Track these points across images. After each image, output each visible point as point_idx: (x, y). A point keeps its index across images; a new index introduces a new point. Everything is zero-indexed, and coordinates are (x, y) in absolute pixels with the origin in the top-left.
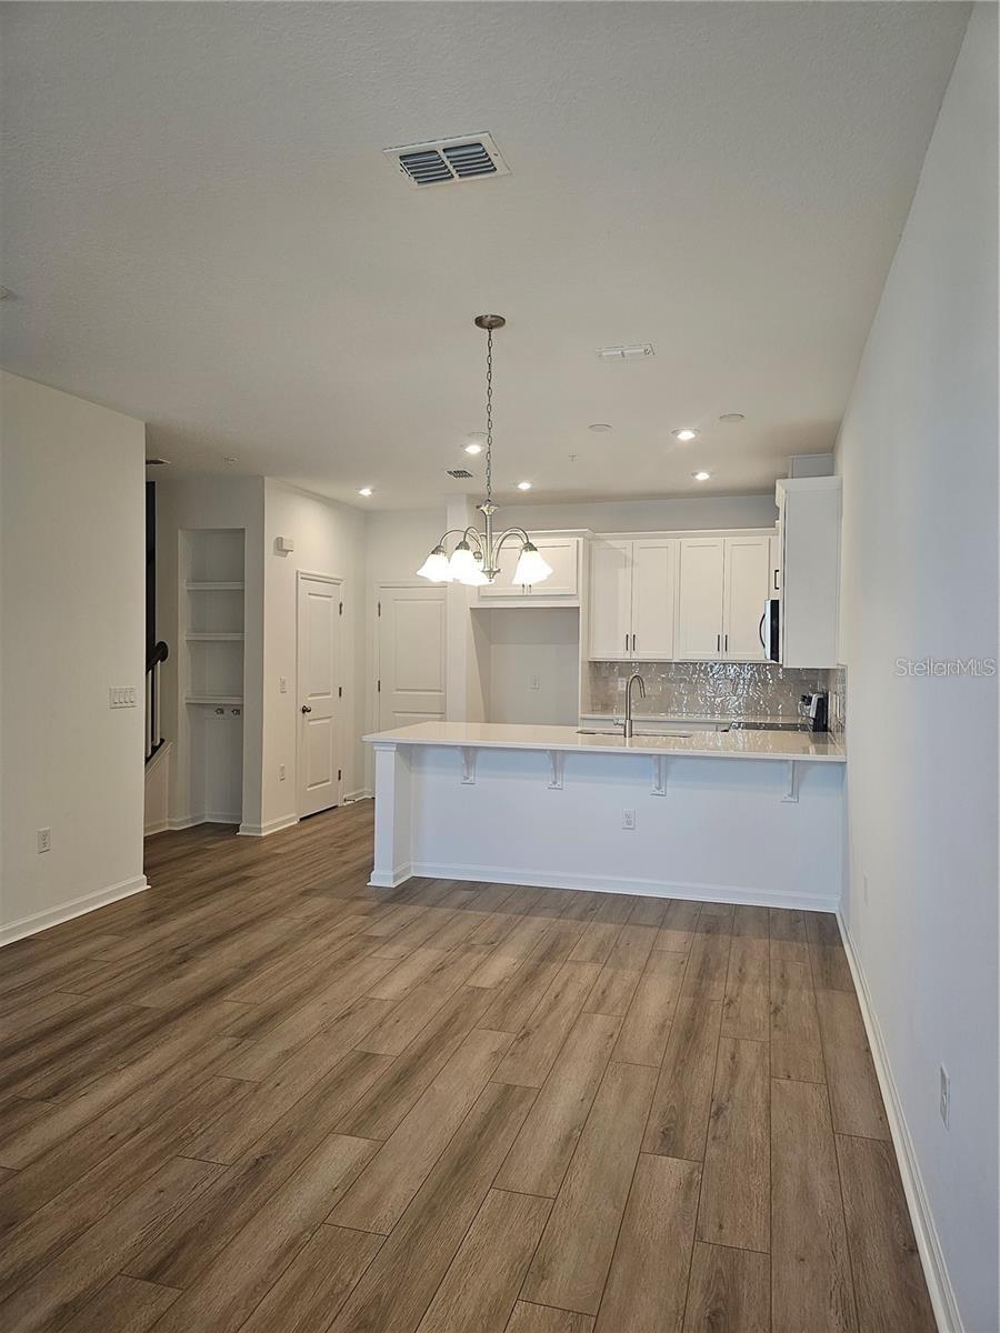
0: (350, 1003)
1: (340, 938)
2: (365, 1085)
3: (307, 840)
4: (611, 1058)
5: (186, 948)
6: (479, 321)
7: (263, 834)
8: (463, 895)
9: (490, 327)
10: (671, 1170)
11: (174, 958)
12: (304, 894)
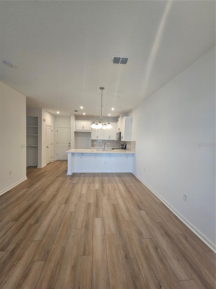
0: (79, 195)
1: (69, 184)
2: (92, 208)
3: (50, 168)
4: (122, 197)
5: (43, 189)
6: (100, 88)
7: (42, 167)
8: (83, 175)
9: (102, 89)
10: (143, 213)
11: (42, 191)
12: (57, 177)
